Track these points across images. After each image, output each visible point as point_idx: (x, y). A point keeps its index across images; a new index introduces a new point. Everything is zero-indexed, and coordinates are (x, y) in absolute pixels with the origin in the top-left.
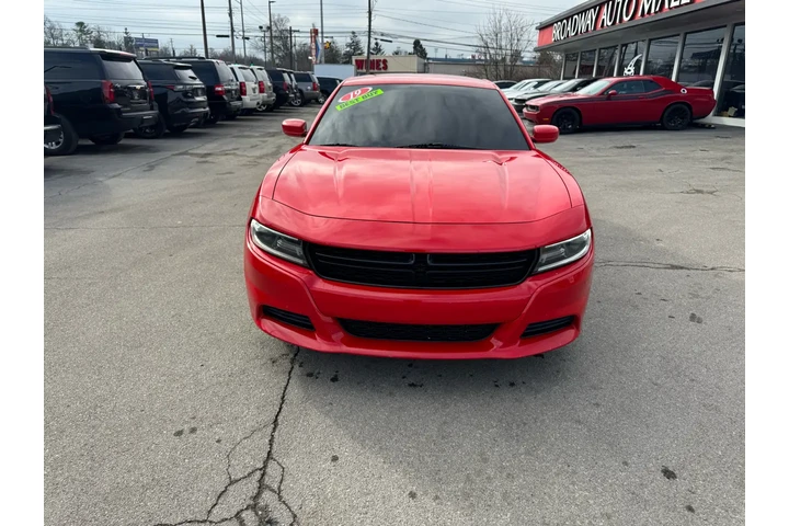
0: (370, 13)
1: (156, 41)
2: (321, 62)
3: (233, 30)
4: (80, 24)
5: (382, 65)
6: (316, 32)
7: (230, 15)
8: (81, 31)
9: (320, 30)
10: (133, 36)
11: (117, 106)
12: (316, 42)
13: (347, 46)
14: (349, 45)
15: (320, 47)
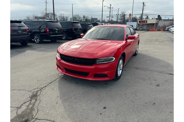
0: (143, 9)
1: (97, 19)
2: (131, 22)
3: (110, 16)
4: (84, 16)
5: (146, 22)
6: (130, 15)
7: (110, 12)
8: (84, 17)
9: (131, 14)
10: (93, 18)
11: (74, 32)
12: (130, 17)
13: (139, 17)
14: (140, 17)
15: (131, 18)
